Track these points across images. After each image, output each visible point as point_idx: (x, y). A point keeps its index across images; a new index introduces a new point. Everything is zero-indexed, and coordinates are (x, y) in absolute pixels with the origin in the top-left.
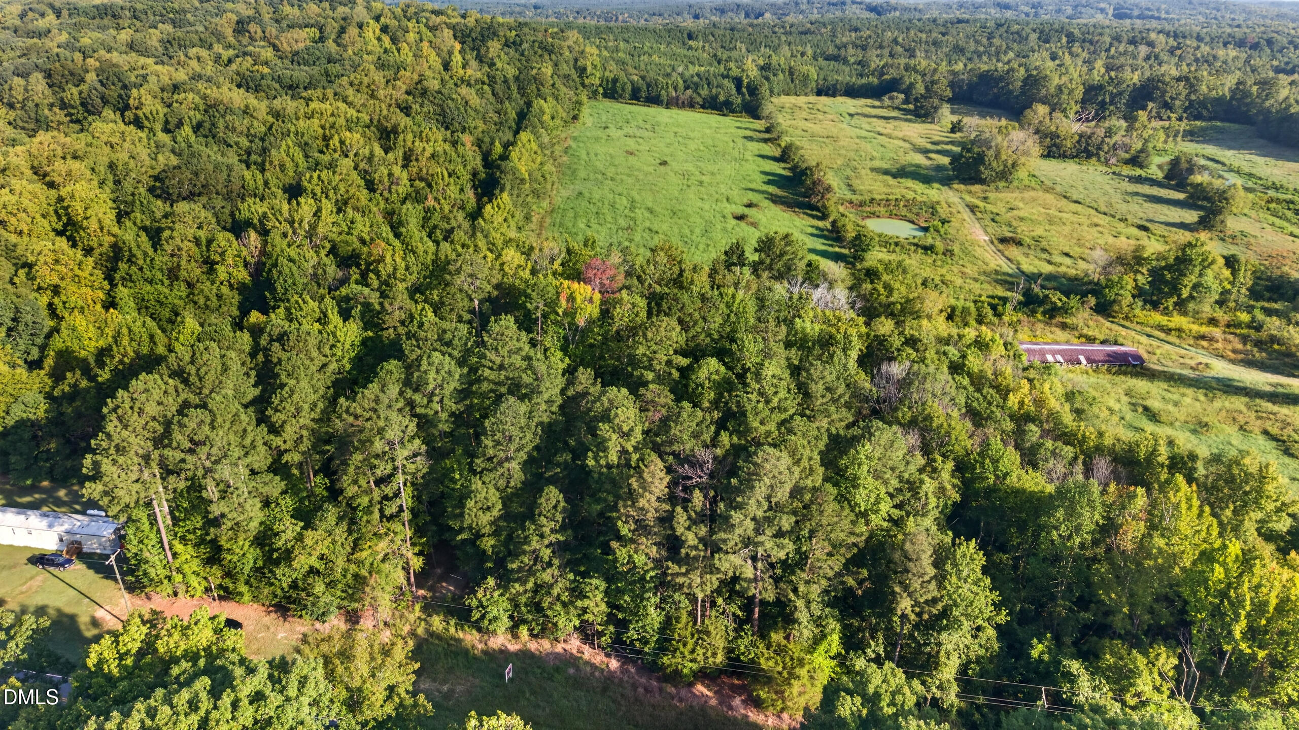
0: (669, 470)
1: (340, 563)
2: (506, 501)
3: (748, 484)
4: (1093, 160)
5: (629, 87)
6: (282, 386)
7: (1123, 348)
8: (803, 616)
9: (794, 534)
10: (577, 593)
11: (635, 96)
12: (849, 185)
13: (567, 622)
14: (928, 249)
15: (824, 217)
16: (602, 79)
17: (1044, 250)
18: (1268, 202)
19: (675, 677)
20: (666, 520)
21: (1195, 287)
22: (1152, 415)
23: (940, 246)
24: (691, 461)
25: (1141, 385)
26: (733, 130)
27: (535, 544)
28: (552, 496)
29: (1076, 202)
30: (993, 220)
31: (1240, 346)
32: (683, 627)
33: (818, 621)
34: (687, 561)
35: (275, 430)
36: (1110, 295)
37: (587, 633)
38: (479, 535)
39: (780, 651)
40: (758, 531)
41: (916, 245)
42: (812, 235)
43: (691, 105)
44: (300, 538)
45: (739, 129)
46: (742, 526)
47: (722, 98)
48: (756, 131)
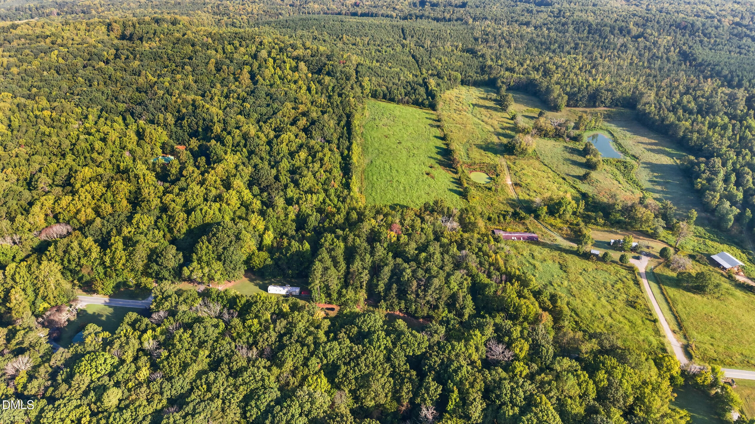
0: (417, 281)
1: (353, 297)
3: (431, 285)
4: (561, 139)
5: (382, 94)
6: (339, 262)
7: (533, 235)
8: (441, 307)
9: (439, 294)
10: (399, 303)
11: (384, 98)
12: (468, 154)
13: (397, 308)
14: (490, 189)
15: (456, 173)
16: (370, 89)
17: (528, 189)
18: (617, 162)
19: (418, 318)
20: (417, 291)
21: (564, 211)
22: (533, 257)
23: (493, 188)
24: (420, 280)
25: (534, 247)
26: (425, 120)
27: (392, 294)
28: (395, 286)
29: (546, 165)
30: (515, 174)
31: (569, 232)
32: (419, 309)
33: (443, 308)
34: (421, 298)
35: (339, 272)
36: (539, 212)
37: (400, 310)
38: (380, 292)
39: (437, 313)
40: (433, 293)
41: (486, 187)
42: (453, 182)
43: (408, 103)
44: (347, 293)
45: (427, 118)
46: (430, 292)
47: (420, 101)
48: (434, 120)
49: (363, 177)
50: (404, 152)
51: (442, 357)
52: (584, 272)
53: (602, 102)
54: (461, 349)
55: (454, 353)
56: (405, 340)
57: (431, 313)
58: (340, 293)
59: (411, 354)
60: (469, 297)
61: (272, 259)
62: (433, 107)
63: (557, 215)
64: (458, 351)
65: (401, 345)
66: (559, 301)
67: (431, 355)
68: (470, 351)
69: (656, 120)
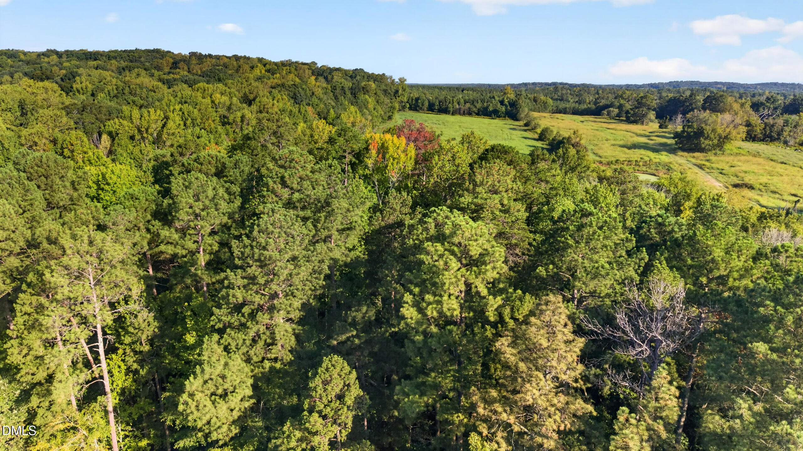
2: (260, 382)
4: (777, 143)
11: (431, 108)
12: (595, 154)
16: (409, 98)
26: (501, 126)
30: (721, 173)
43: (469, 113)
47: (491, 108)
62: (513, 116)
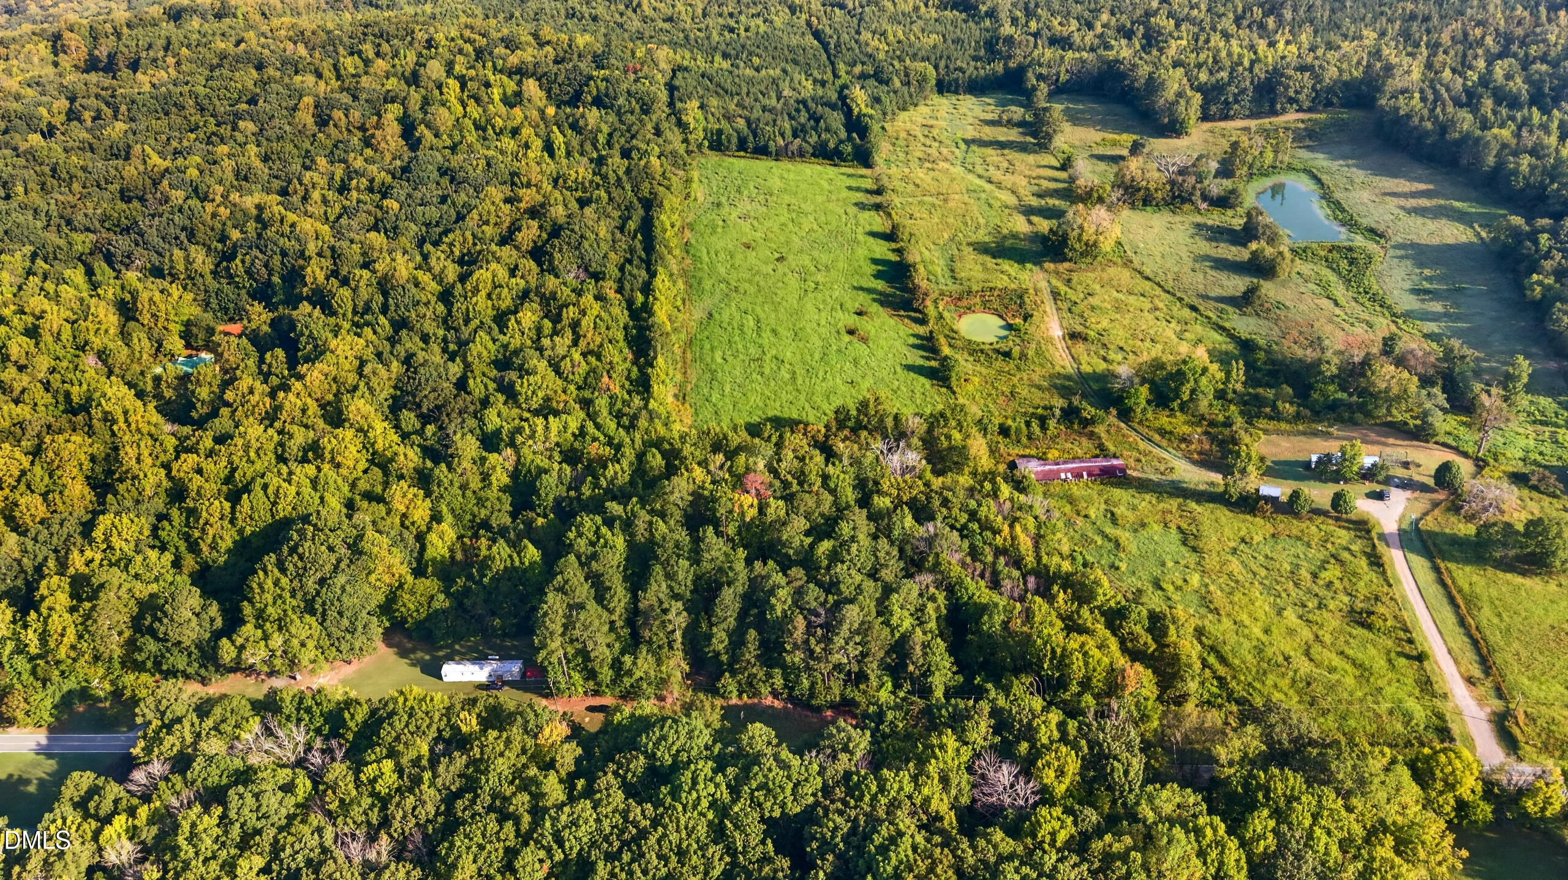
0: (805, 618)
1: (652, 673)
2: (730, 636)
3: (840, 622)
4: (1187, 207)
5: (734, 140)
6: (610, 588)
7: (1115, 462)
8: (872, 677)
9: (864, 643)
10: (769, 676)
11: (742, 147)
12: (952, 271)
13: (765, 690)
14: (1007, 355)
15: (923, 322)
17: (1104, 345)
18: (1330, 251)
19: (818, 709)
20: (806, 642)
21: (1193, 391)
23: (1016, 351)
24: (814, 613)
26: (845, 193)
27: (747, 656)
28: (752, 634)
29: (1148, 278)
30: (1069, 310)
31: (1207, 447)
32: (819, 687)
33: (879, 677)
34: (818, 659)
35: (611, 612)
36: (1131, 402)
37: (775, 694)
38: (719, 654)
39: (865, 692)
40: (847, 643)
41: (997, 351)
42: (914, 346)
44: (634, 663)
45: (850, 188)
46: (839, 641)
47: (832, 145)
48: (868, 191)
49: (689, 356)
50: (793, 281)
51: (853, 813)
52: (1242, 546)
53: (1291, 101)
54: (901, 789)
55: (883, 801)
56: (760, 778)
57: (851, 693)
58: (617, 665)
59: (777, 813)
60: (940, 645)
61: (448, 594)
62: (864, 158)
63: (1176, 405)
64: (893, 793)
65: (752, 793)
66: (1172, 630)
67: (826, 810)
68: (926, 791)
69: (1427, 133)
